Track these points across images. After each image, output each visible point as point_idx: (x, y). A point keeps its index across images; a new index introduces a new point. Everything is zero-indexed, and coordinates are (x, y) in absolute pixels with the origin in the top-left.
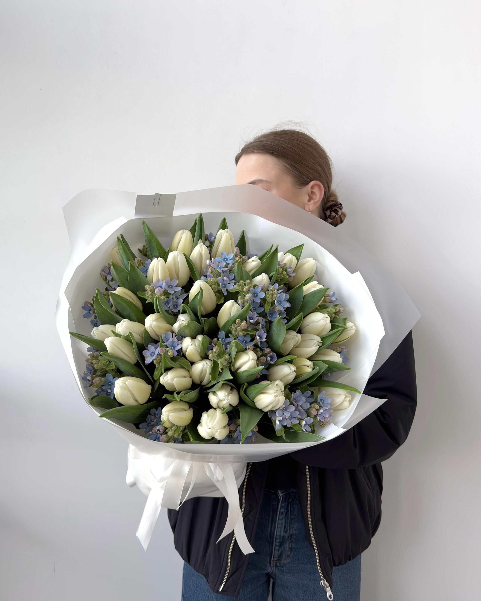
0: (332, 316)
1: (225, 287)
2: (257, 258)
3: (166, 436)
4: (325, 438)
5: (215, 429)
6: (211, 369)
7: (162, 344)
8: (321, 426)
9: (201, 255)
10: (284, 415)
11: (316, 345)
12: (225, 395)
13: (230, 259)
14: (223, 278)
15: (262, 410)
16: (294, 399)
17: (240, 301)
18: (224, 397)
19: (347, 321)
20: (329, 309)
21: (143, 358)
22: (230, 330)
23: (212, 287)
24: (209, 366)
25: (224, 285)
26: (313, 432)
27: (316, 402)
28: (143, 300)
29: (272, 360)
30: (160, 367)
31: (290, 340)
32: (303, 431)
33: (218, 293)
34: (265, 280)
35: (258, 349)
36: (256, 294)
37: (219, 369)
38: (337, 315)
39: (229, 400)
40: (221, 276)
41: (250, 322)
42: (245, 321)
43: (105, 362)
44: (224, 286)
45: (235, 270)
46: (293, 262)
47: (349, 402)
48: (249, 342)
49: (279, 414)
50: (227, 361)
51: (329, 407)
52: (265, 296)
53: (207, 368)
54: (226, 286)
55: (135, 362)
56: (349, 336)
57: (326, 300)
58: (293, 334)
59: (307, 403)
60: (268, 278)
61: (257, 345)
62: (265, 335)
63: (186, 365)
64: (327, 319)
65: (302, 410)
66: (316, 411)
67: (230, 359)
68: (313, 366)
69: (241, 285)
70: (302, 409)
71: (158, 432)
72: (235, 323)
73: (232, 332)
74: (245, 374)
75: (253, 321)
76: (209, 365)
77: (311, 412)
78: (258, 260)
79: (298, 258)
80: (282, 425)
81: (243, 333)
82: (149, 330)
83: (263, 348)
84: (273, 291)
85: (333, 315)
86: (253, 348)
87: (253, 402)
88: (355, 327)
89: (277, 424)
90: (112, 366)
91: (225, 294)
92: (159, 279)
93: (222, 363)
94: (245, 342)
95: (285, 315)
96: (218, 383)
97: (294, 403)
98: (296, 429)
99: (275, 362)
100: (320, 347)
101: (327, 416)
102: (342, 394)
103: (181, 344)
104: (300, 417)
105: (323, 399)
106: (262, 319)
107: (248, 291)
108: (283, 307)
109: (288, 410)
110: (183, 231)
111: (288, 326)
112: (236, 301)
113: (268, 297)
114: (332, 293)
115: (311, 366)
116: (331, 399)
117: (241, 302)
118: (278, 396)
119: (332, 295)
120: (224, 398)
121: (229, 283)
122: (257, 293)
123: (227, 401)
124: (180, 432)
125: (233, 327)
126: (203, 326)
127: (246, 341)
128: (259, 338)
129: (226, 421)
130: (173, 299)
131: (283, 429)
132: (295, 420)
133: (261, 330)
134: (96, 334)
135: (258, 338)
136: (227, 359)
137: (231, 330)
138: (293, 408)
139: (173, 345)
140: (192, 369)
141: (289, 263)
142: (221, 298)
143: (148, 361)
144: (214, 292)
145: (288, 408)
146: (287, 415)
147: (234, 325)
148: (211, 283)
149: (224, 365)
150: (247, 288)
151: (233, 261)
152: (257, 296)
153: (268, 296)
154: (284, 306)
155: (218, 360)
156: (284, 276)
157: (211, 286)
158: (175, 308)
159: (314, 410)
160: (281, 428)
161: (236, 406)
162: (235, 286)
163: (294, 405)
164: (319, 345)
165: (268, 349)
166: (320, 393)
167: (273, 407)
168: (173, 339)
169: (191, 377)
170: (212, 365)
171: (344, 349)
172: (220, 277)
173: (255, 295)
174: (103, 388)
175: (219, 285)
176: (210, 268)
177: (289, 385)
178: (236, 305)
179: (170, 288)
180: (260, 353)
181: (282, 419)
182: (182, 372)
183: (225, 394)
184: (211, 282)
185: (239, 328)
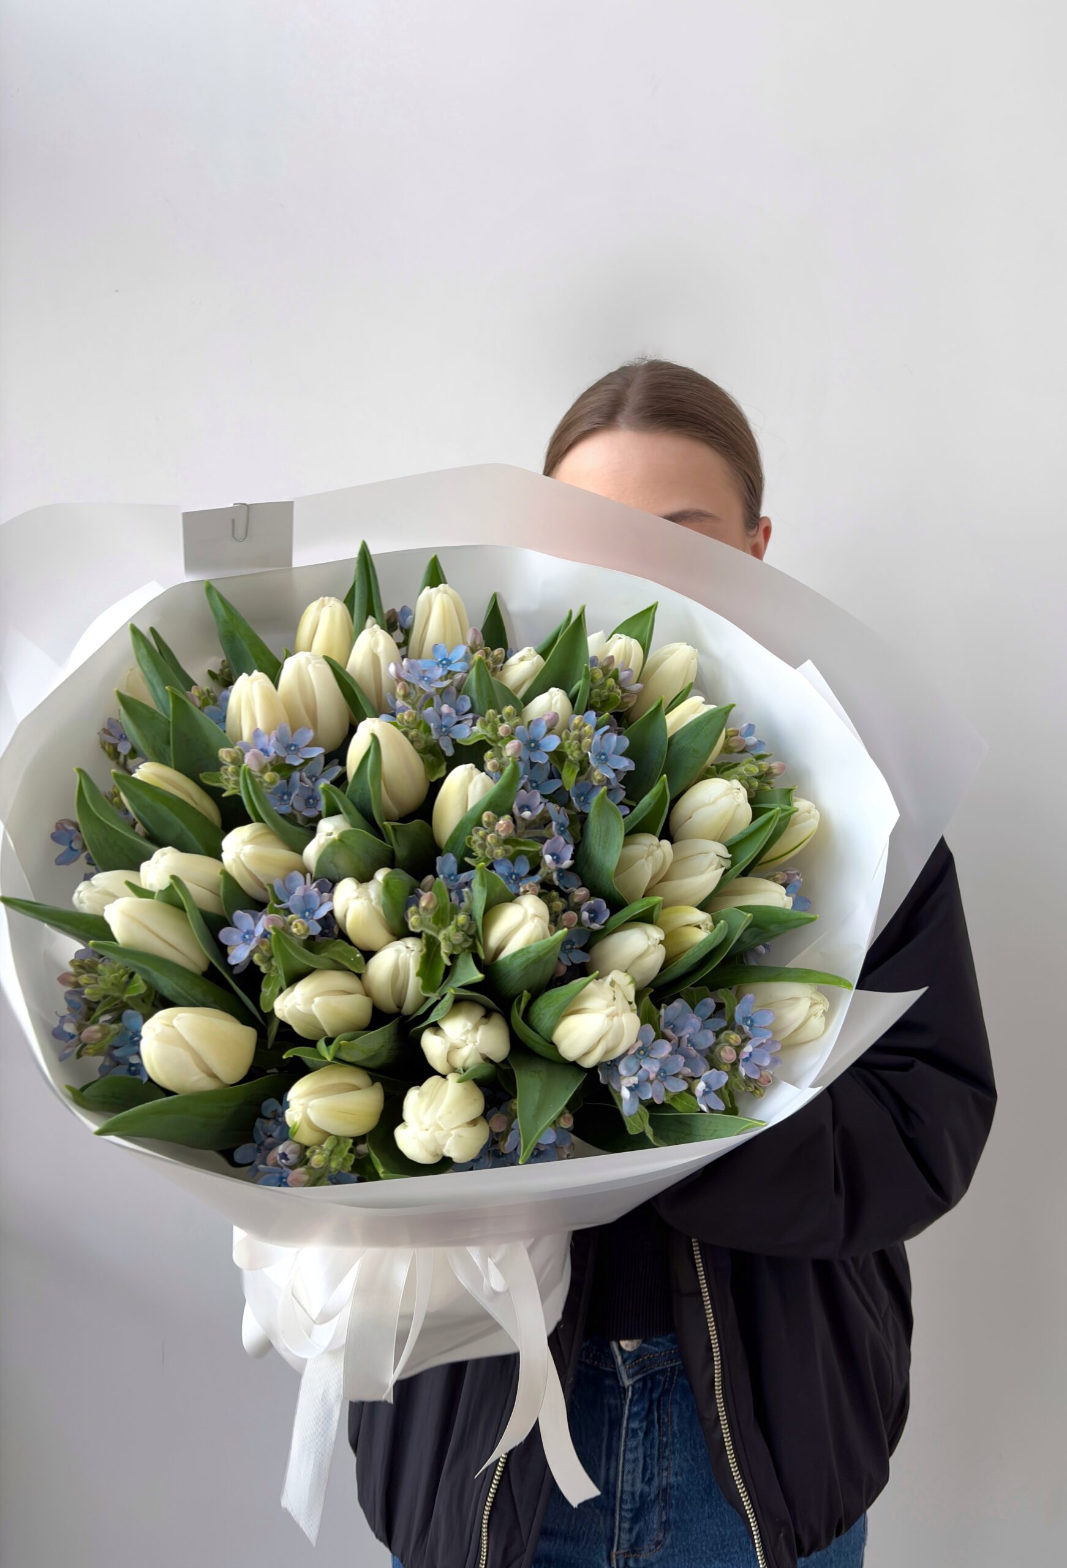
0: (750, 787)
1: (447, 735)
2: (533, 651)
3: (308, 1169)
4: (764, 1122)
5: (442, 1129)
6: (420, 960)
7: (275, 905)
8: (751, 1092)
9: (375, 659)
10: (642, 1070)
11: (714, 866)
12: (466, 1029)
13: (456, 660)
14: (440, 710)
15: (577, 1062)
16: (668, 1024)
17: (489, 766)
18: (463, 1034)
19: (793, 798)
20: (741, 769)
21: (222, 950)
22: (469, 846)
23: (410, 737)
24: (413, 953)
25: (444, 729)
26: (732, 1110)
27: (732, 1026)
28: (214, 793)
29: (596, 920)
30: (275, 971)
31: (642, 858)
32: (702, 1111)
33: (430, 755)
34: (559, 705)
35: (554, 893)
36: (534, 741)
37: (441, 957)
38: (765, 783)
39: (478, 1043)
40: (433, 706)
41: (523, 819)
42: (507, 817)
43: (116, 977)
44: (446, 731)
45: (469, 684)
46: (631, 653)
47: (824, 1018)
48: (525, 877)
49: (628, 1069)
50: (463, 931)
51: (770, 1036)
52: (561, 746)
53: (409, 960)
54: (450, 732)
55: (204, 966)
56: (805, 837)
57: (732, 745)
58: (648, 841)
59: (706, 1031)
60: (567, 698)
61: (552, 884)
62: (570, 850)
63: (348, 960)
64: (737, 792)
65: (693, 1052)
66: (734, 1051)
67: (470, 925)
68: (710, 924)
69: (489, 722)
70: (692, 1048)
71: (283, 1161)
72: (481, 826)
73: (474, 852)
74: (519, 961)
75: (532, 815)
76: (413, 950)
77: (720, 1055)
78: (534, 657)
79: (645, 644)
80: (641, 1101)
81: (506, 851)
82: (234, 871)
83: (567, 888)
84: (580, 730)
85: (753, 784)
86: (538, 889)
87: (552, 1043)
88: (817, 811)
89: (625, 1100)
90: (136, 985)
91: (450, 752)
92: (257, 730)
93: (447, 939)
94: (514, 877)
95: (622, 794)
96: (443, 997)
97: (669, 1032)
98: (680, 1107)
99: (603, 925)
100: (726, 871)
101: (767, 1062)
102: (801, 996)
103: (331, 899)
104: (688, 1071)
105: (750, 1015)
106: (558, 808)
107: (511, 735)
108: (615, 770)
109: (652, 1056)
110: (323, 601)
111: (632, 821)
112: (481, 767)
113: (569, 747)
114: (745, 725)
115: (707, 924)
116: (772, 1014)
117: (494, 766)
118: (617, 1015)
119: (745, 730)
120: (463, 1038)
121: (459, 722)
122: (538, 739)
123: (472, 1044)
124: (346, 1153)
125: (475, 837)
126: (391, 845)
127: (517, 875)
128: (553, 859)
129: (476, 1105)
130: (301, 780)
131: (646, 1114)
132: (677, 1081)
133: (557, 839)
134: (85, 900)
135: (548, 858)
136: (463, 926)
137: (471, 845)
138: (666, 1048)
139: (308, 907)
140: (367, 971)
141: (621, 659)
142: (439, 766)
143: (239, 955)
144: (418, 751)
145: (652, 1049)
146: (651, 1068)
147: (477, 831)
148: (407, 727)
149: (455, 942)
150: (507, 726)
151: (466, 664)
152: (537, 747)
153: (566, 743)
154: (615, 768)
155: (438, 933)
156: (611, 690)
157: (406, 734)
158: (311, 808)
159: (728, 1048)
160: (639, 1110)
161: (505, 1061)
162: (474, 728)
163: (670, 1041)
164: (722, 866)
165: (582, 891)
166: (740, 1000)
167: (607, 1052)
168: (305, 890)
169: (368, 993)
170: (421, 951)
171: (794, 874)
172: (430, 708)
173: (532, 745)
174: (117, 1053)
175: (428, 730)
176: (400, 684)
177: (650, 985)
178: (480, 778)
179: (290, 752)
180: (559, 904)
181: (639, 1082)
182: (338, 980)
183: (465, 1026)
184: (405, 723)
185: (491, 837)
